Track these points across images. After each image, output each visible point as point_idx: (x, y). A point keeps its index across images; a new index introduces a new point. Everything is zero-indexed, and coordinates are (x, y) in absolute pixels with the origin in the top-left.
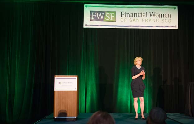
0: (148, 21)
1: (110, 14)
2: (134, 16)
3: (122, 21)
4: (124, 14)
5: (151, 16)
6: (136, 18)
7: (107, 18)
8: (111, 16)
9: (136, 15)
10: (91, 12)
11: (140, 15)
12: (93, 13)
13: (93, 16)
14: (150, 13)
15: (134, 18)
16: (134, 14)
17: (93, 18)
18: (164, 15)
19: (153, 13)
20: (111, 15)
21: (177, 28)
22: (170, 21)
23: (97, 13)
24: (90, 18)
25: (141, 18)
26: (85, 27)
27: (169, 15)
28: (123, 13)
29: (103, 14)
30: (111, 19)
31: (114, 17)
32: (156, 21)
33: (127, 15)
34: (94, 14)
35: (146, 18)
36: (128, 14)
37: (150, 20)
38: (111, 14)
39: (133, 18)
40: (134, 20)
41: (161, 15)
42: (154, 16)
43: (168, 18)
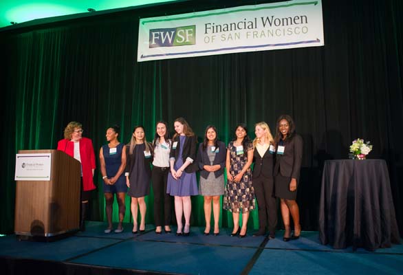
0: (259, 35)
1: (185, 31)
2: (229, 29)
3: (207, 41)
4: (212, 28)
5: (264, 25)
6: (233, 32)
7: (181, 39)
8: (188, 35)
9: (233, 25)
10: (151, 31)
11: (241, 25)
12: (154, 33)
13: (154, 38)
14: (262, 18)
15: (229, 32)
16: (229, 26)
17: (153, 43)
18: (293, 21)
19: (268, 18)
20: (187, 32)
21: (322, 43)
22: (305, 30)
23: (162, 33)
24: (148, 43)
25: (243, 32)
26: (139, 60)
27: (304, 18)
28: (208, 26)
29: (173, 32)
30: (187, 41)
31: (191, 35)
32: (274, 34)
33: (217, 28)
34: (156, 35)
35: (254, 30)
36: (219, 27)
37: (263, 34)
38: (187, 30)
39: (227, 34)
40: (230, 37)
41: (285, 20)
42: (271, 25)
43: (301, 26)
